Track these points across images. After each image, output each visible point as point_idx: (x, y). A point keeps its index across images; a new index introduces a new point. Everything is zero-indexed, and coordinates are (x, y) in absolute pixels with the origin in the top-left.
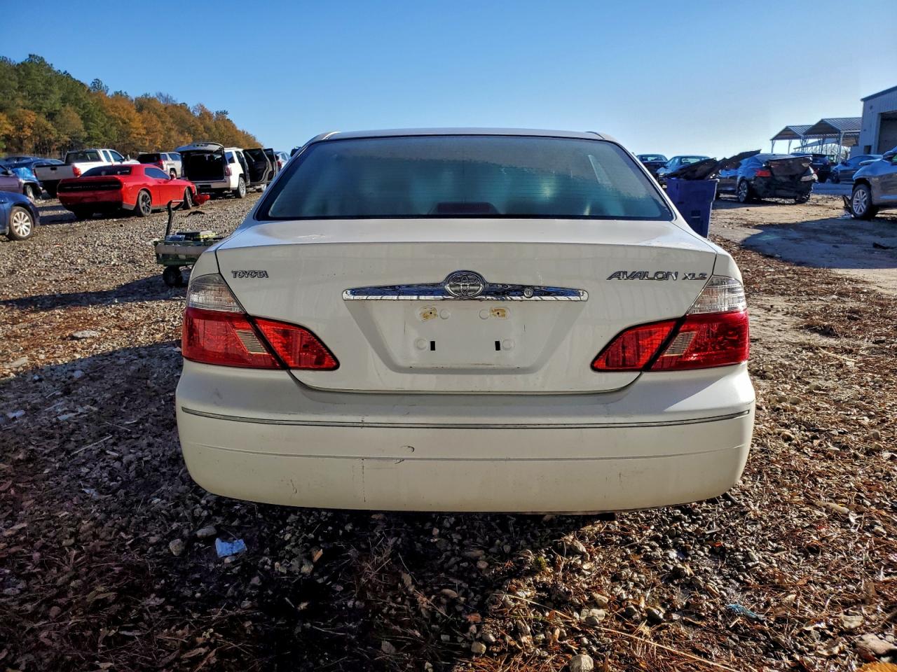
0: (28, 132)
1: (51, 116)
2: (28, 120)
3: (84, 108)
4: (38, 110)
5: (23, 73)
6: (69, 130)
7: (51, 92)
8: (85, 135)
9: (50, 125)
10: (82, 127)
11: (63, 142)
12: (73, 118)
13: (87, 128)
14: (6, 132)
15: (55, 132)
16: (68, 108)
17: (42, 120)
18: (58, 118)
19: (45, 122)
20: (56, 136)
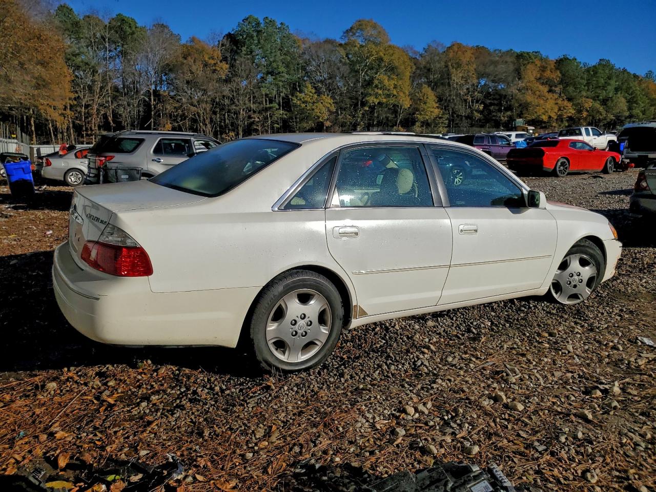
0: (585, 114)
1: (604, 102)
2: (586, 105)
3: (632, 94)
4: (595, 98)
5: (592, 73)
6: (616, 111)
7: (609, 84)
8: (627, 114)
9: (602, 108)
10: (626, 108)
11: (608, 120)
12: (621, 102)
13: (630, 109)
14: (570, 115)
15: (604, 113)
16: (619, 95)
17: (597, 105)
18: (609, 103)
19: (599, 106)
20: (605, 116)
